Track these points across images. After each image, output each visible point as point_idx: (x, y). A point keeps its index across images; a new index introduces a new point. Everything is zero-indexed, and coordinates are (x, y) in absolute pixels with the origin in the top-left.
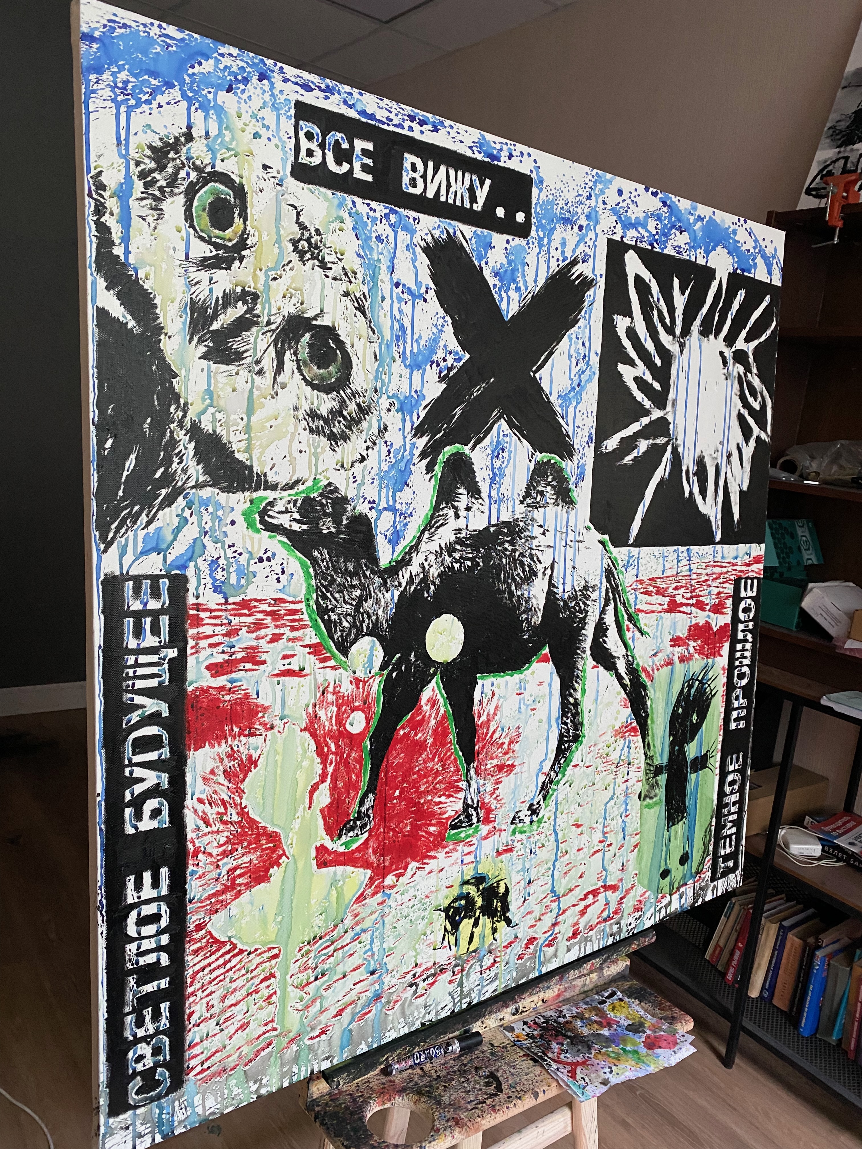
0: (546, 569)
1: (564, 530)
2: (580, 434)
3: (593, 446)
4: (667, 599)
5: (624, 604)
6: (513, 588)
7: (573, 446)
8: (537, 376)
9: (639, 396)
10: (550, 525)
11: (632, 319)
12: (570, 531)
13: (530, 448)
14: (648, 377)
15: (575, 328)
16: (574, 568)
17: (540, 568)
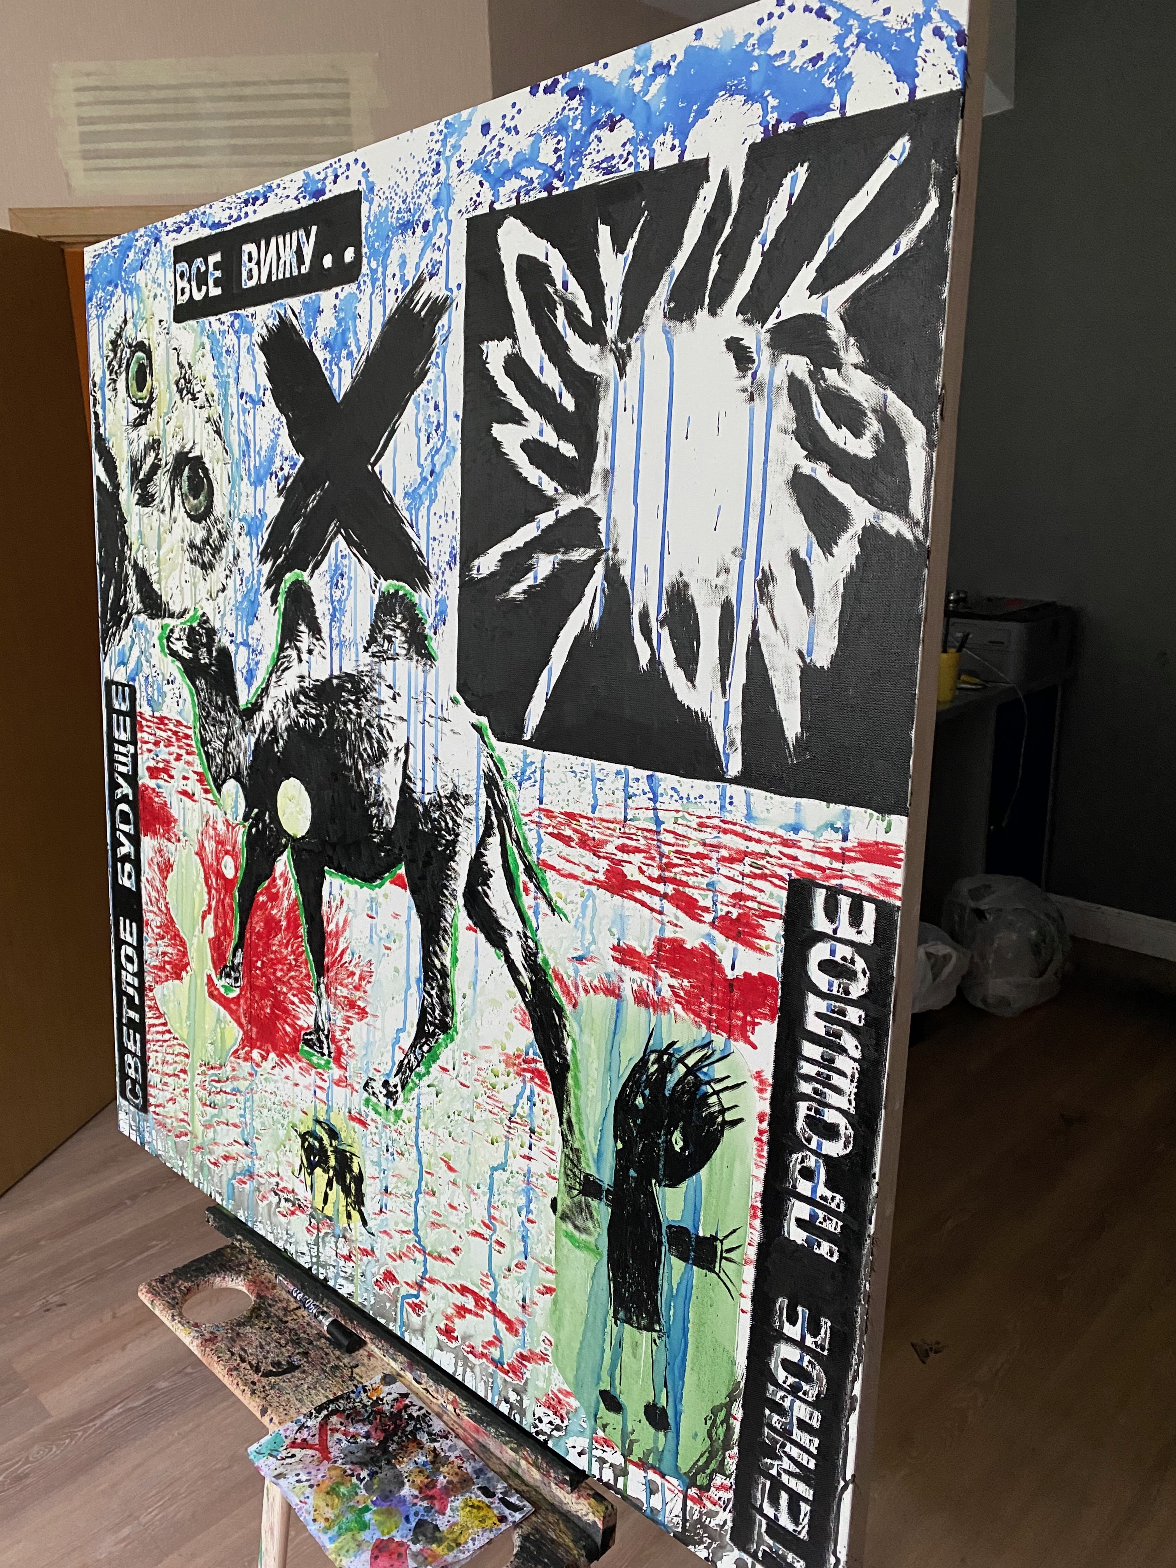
0: (398, 750)
1: (421, 698)
2: (436, 551)
3: (457, 568)
4: (604, 864)
5: (518, 842)
6: (360, 767)
7: (427, 568)
8: (377, 469)
9: (533, 474)
10: (401, 687)
11: (515, 339)
12: (428, 701)
13: (373, 573)
14: (550, 437)
15: (424, 386)
16: (436, 759)
17: (391, 747)
